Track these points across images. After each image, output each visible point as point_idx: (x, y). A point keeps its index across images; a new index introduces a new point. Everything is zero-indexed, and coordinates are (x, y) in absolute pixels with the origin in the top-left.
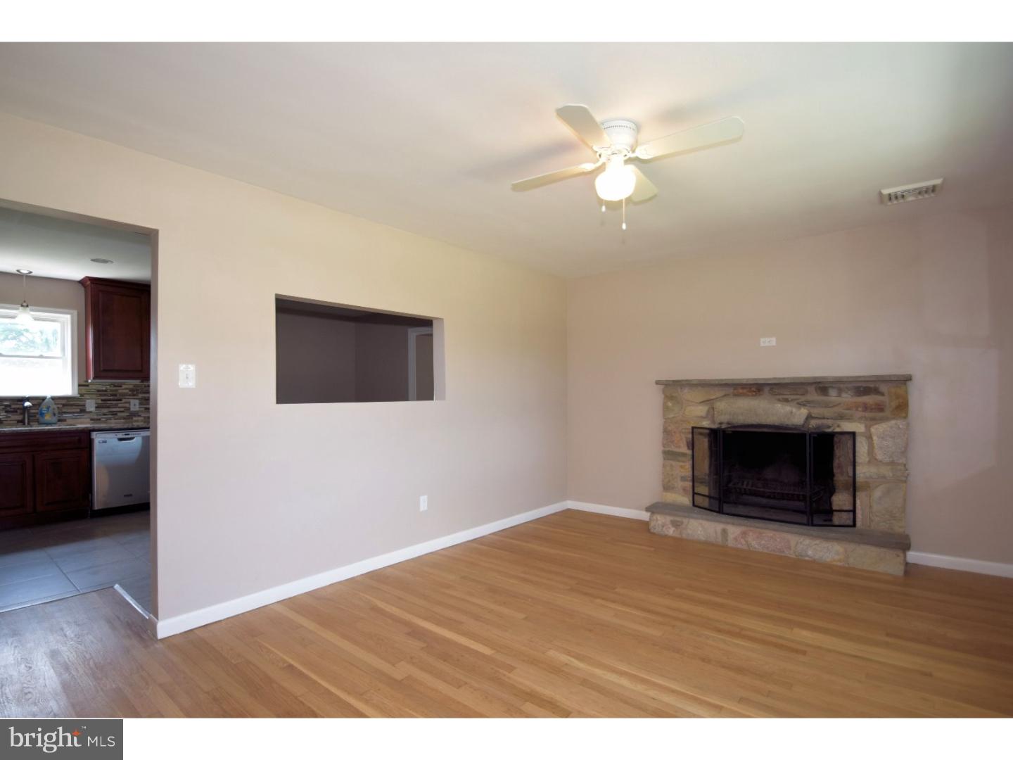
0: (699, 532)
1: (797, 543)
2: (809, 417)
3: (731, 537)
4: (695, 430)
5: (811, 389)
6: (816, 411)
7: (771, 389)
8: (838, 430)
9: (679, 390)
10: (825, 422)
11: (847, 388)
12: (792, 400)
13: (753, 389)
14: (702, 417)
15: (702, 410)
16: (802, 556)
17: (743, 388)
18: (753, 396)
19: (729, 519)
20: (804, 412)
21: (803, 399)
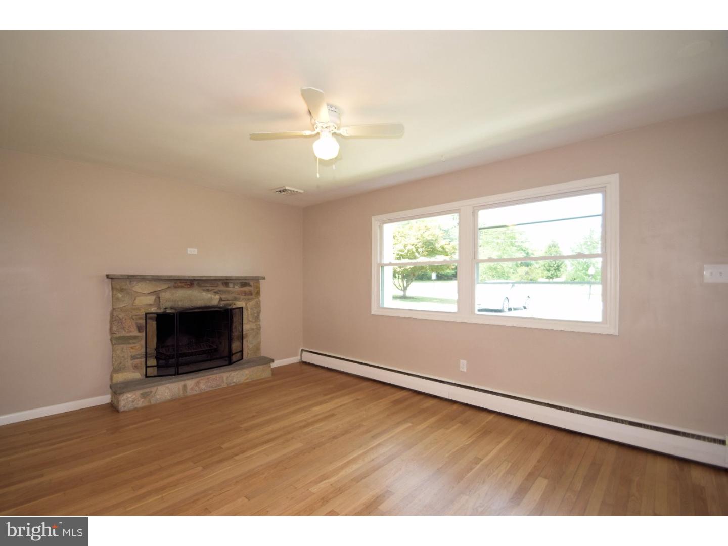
0: (166, 394)
1: (227, 377)
2: (221, 300)
3: (189, 387)
4: (148, 316)
5: (220, 283)
6: (223, 297)
7: (198, 283)
8: (234, 307)
9: (128, 283)
10: (228, 302)
11: (237, 283)
12: (211, 290)
13: (187, 283)
14: (151, 305)
15: (151, 299)
16: (230, 384)
17: (181, 282)
18: (188, 287)
19: (185, 377)
20: (217, 297)
21: (216, 289)
